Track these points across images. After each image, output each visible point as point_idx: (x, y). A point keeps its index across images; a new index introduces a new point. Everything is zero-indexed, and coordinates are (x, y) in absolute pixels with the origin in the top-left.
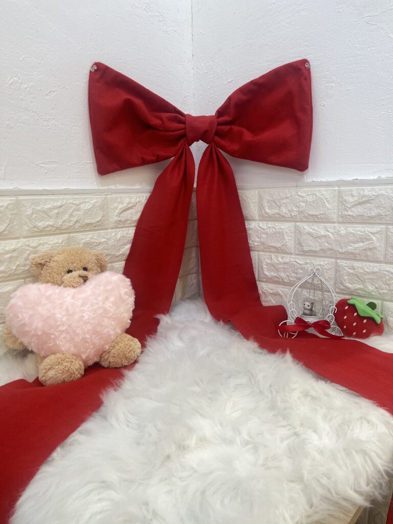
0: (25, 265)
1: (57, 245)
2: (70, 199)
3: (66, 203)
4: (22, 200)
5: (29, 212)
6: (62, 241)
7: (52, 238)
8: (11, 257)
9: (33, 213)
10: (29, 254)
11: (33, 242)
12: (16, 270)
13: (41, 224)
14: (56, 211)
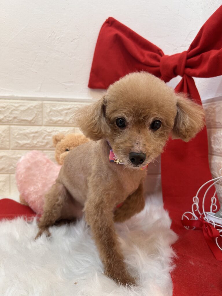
0: (42, 142)
1: (65, 133)
2: (77, 105)
3: (73, 107)
4: (45, 103)
5: (48, 110)
6: (68, 131)
7: (62, 128)
8: (34, 136)
9: (50, 112)
10: (45, 136)
11: (49, 129)
12: (36, 144)
13: (55, 119)
14: (66, 111)
